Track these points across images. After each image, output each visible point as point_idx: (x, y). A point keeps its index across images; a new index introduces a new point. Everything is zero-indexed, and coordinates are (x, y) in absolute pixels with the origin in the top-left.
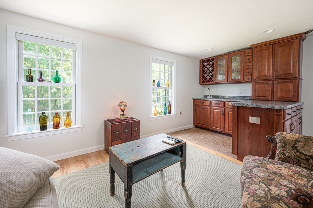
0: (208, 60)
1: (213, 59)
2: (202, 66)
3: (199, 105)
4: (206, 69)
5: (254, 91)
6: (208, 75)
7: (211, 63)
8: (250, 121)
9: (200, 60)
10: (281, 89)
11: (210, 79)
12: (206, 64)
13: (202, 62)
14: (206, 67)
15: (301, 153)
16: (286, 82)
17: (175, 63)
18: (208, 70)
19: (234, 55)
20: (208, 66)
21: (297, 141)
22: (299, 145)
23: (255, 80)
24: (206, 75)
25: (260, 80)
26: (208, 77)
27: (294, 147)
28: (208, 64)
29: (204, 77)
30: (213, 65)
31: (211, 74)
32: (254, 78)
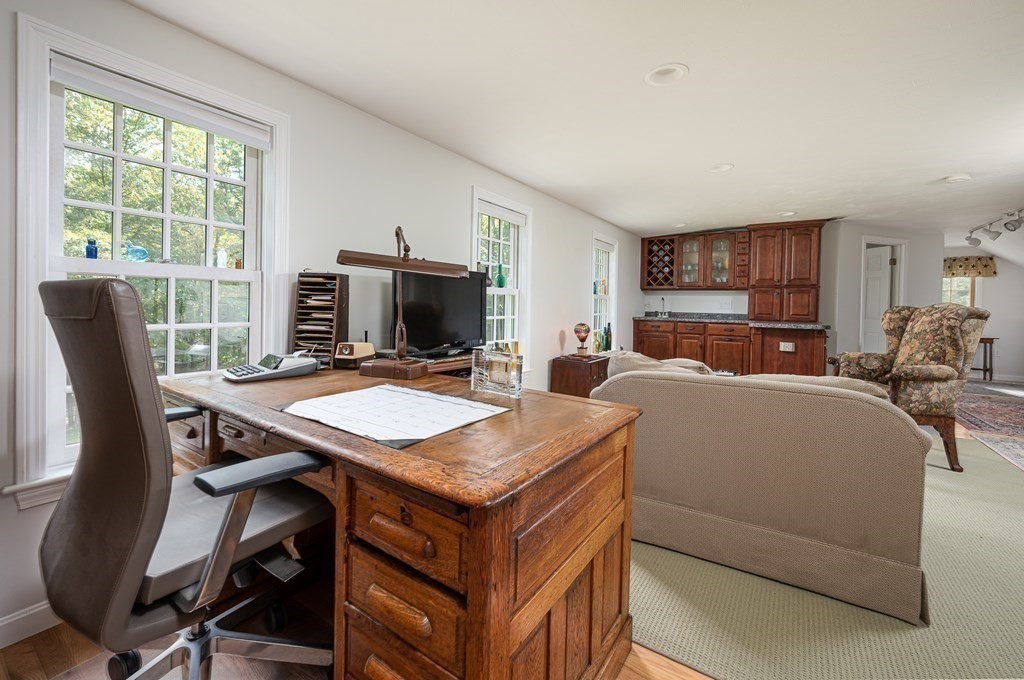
0: (661, 242)
1: (672, 241)
2: (646, 252)
3: (647, 331)
4: (655, 259)
5: (752, 304)
6: (661, 271)
7: (667, 247)
8: (782, 349)
9: (643, 239)
10: (794, 302)
11: (666, 279)
12: (655, 248)
13: (646, 243)
14: (656, 255)
15: (865, 368)
16: (802, 292)
17: (616, 246)
18: (661, 260)
19: (718, 238)
20: (661, 253)
21: (860, 358)
22: (863, 361)
23: (753, 287)
24: (655, 270)
25: (762, 287)
26: (660, 276)
27: (858, 364)
28: (661, 249)
29: (650, 274)
30: (672, 251)
31: (667, 270)
32: (752, 282)
